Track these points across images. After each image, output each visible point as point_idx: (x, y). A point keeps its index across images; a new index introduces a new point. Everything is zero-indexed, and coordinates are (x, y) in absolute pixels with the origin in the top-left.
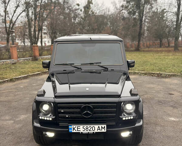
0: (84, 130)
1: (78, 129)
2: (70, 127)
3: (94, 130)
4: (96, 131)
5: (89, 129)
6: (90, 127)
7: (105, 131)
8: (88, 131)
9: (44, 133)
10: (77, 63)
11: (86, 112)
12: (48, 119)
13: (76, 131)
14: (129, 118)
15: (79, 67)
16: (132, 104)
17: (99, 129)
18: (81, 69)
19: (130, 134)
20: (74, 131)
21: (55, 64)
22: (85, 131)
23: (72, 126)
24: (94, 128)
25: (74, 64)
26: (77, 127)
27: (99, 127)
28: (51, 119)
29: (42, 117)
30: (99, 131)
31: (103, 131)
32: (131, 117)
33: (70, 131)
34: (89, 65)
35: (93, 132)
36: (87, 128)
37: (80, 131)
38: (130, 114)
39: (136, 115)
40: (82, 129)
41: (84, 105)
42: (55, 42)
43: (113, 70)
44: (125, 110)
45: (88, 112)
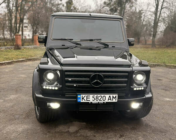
0: (94, 99)
1: (87, 98)
2: (79, 96)
3: (104, 99)
4: (106, 101)
5: (99, 98)
6: (101, 97)
7: (117, 101)
8: (98, 101)
9: (48, 104)
10: (76, 39)
11: (96, 81)
12: (53, 88)
13: (85, 100)
14: (140, 89)
15: (79, 43)
16: (143, 74)
17: (110, 98)
18: (81, 45)
19: (140, 106)
20: (83, 101)
21: (53, 39)
22: (95, 101)
23: (81, 95)
24: (104, 97)
25: (72, 40)
26: (87, 96)
27: (110, 96)
28: (56, 88)
29: (46, 86)
30: (110, 101)
31: (114, 101)
32: (141, 87)
33: (79, 100)
34: (89, 41)
35: (104, 102)
36: (97, 97)
37: (90, 100)
38: (140, 85)
39: (146, 86)
40: (91, 98)
41: (93, 74)
42: (52, 16)
43: (114, 47)
44: (135, 81)
45: (98, 80)
